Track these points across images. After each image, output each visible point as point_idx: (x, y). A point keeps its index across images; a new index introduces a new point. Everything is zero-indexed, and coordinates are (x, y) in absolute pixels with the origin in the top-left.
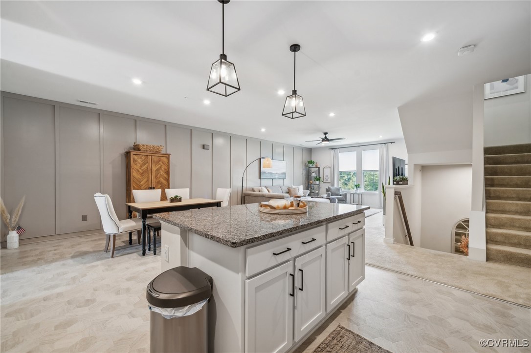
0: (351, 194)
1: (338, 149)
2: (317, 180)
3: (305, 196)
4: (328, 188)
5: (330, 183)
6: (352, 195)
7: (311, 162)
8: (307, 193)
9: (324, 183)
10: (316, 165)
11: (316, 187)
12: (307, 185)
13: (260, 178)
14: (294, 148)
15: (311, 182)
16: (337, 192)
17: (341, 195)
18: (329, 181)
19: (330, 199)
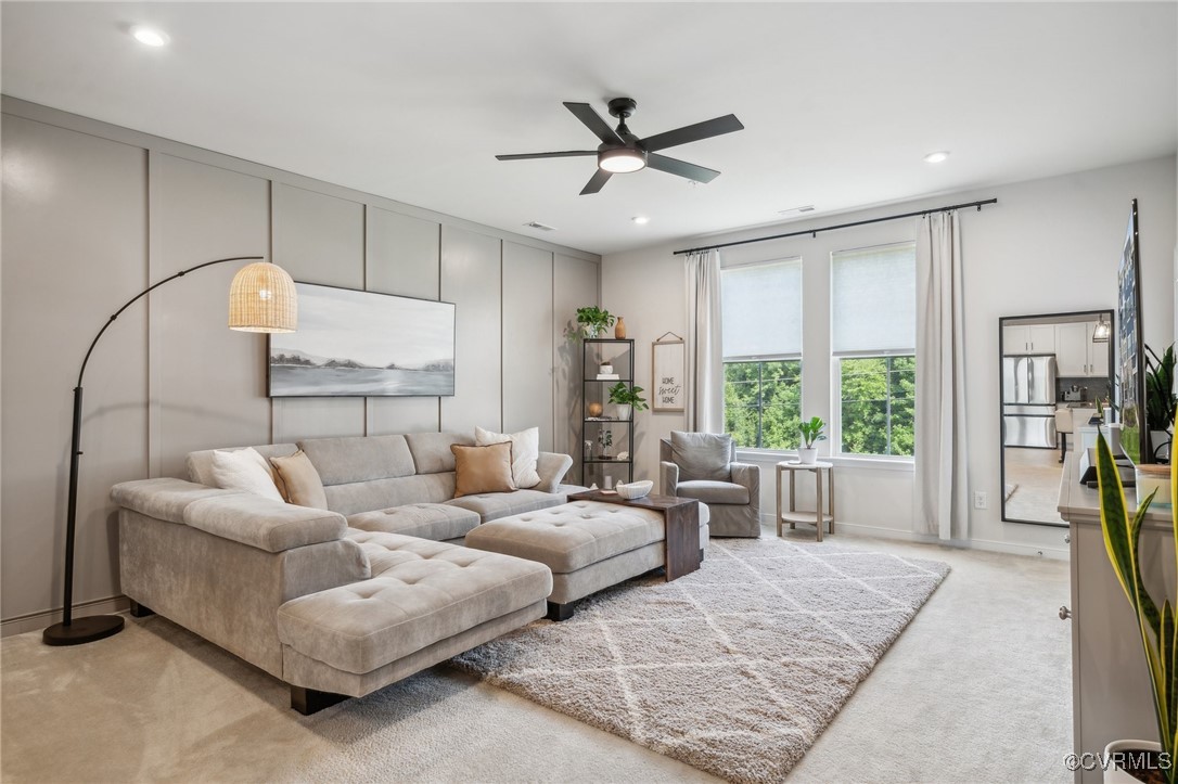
0: (780, 469)
1: (717, 254)
2: (623, 401)
3: (547, 488)
4: (668, 438)
5: (680, 412)
6: (786, 475)
7: (592, 315)
8: (557, 469)
9: (656, 411)
10: (617, 330)
11: (620, 431)
12: (578, 423)
13: (267, 394)
14: (503, 244)
15: (596, 408)
16: (713, 461)
17: (730, 478)
18: (678, 404)
19: (661, 511)
